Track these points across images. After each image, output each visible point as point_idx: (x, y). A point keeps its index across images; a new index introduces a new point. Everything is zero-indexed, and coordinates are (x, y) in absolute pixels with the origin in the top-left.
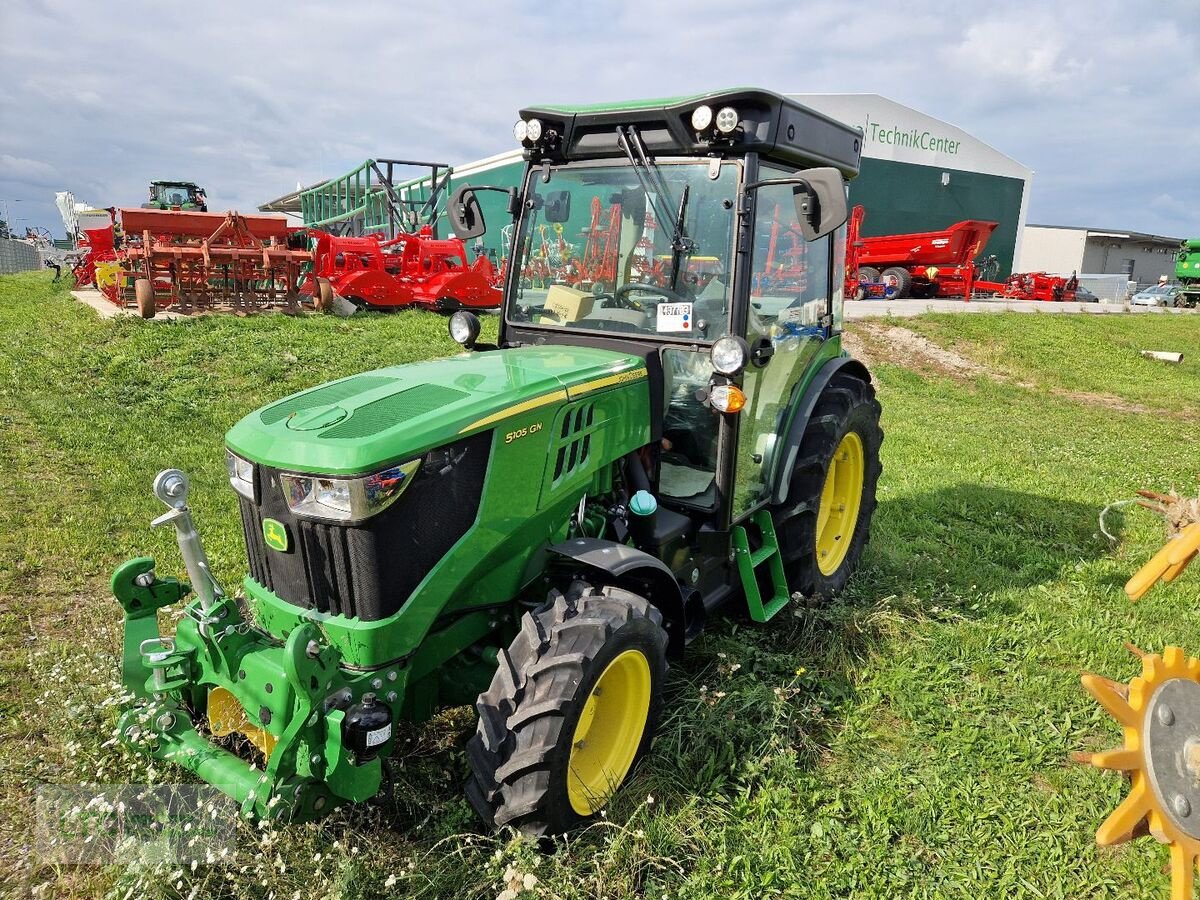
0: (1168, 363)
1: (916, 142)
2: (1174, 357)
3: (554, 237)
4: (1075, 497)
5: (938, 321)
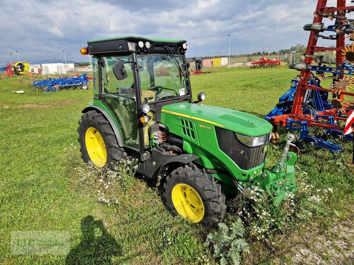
2: (22, 92)
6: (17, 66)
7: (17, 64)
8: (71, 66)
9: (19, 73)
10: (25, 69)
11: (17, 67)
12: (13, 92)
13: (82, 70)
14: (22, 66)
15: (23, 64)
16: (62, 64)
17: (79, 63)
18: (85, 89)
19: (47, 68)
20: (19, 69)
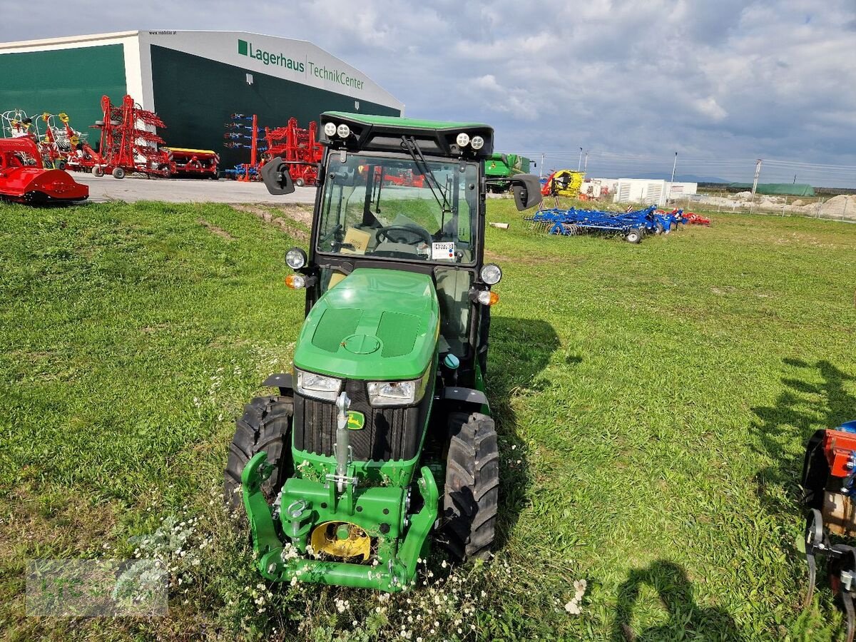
0: (503, 229)
1: (337, 78)
2: (505, 226)
3: (61, 125)
4: (524, 316)
5: (387, 206)
6: (560, 177)
7: (560, 173)
8: (690, 188)
9: (557, 192)
10: (572, 185)
11: (558, 179)
12: (490, 223)
13: (708, 202)
14: (567, 178)
15: (571, 174)
16: (661, 182)
17: (728, 184)
18: (631, 242)
19: (626, 189)
20: (561, 184)
